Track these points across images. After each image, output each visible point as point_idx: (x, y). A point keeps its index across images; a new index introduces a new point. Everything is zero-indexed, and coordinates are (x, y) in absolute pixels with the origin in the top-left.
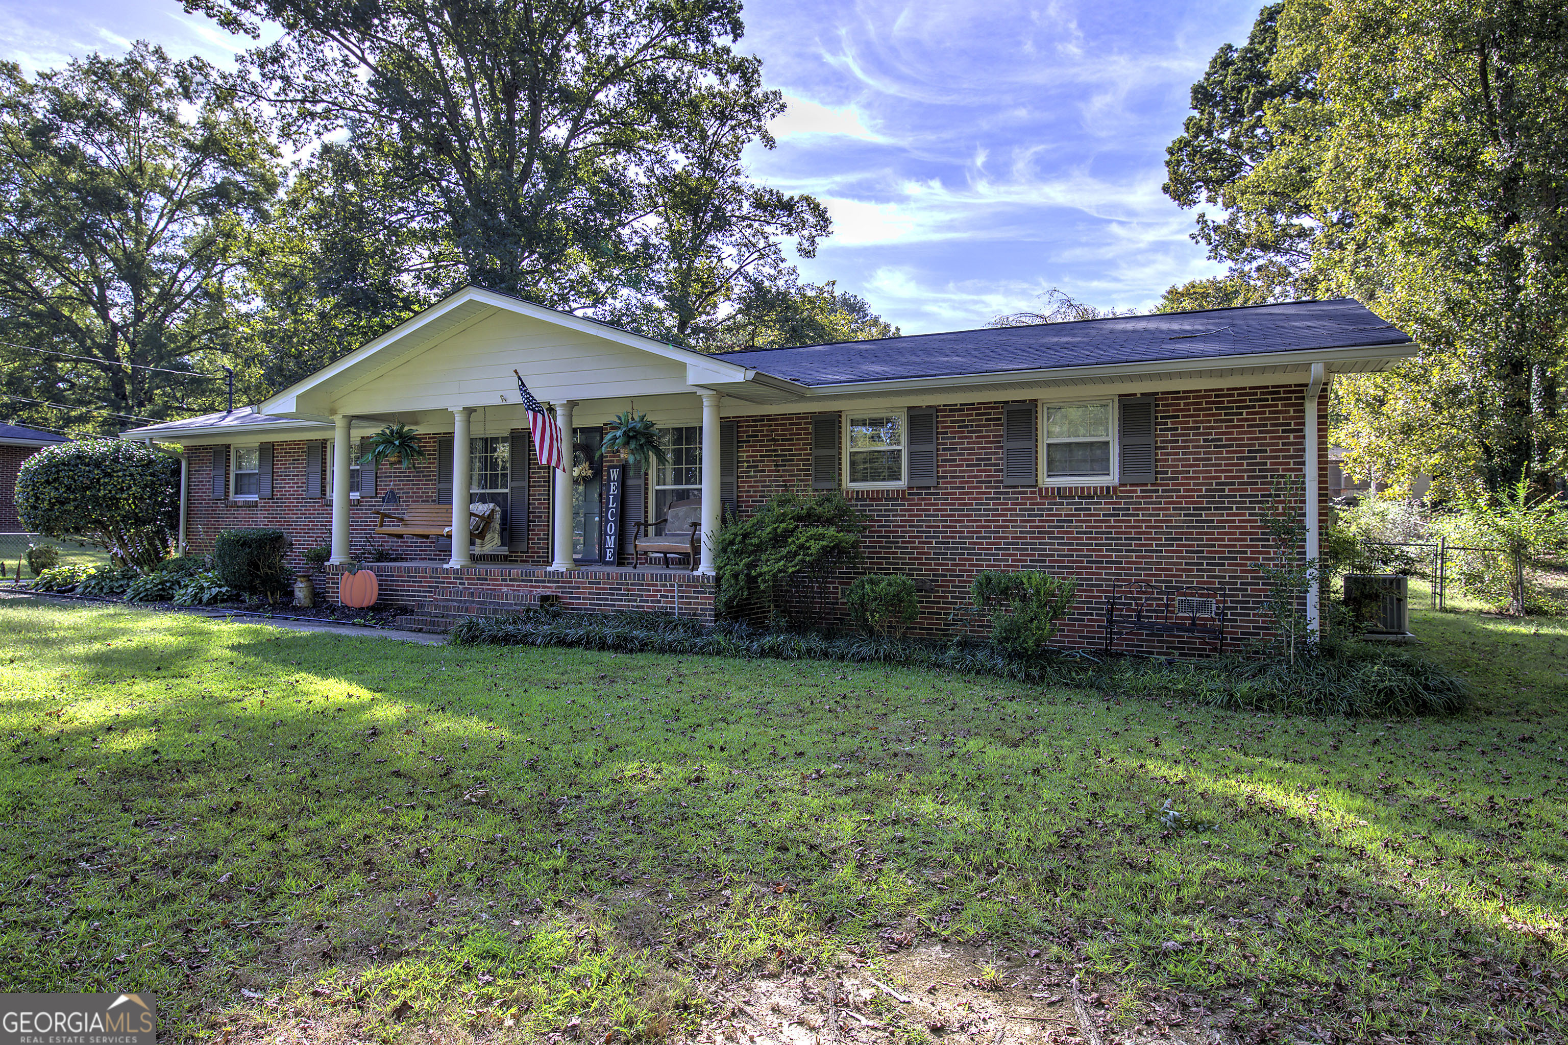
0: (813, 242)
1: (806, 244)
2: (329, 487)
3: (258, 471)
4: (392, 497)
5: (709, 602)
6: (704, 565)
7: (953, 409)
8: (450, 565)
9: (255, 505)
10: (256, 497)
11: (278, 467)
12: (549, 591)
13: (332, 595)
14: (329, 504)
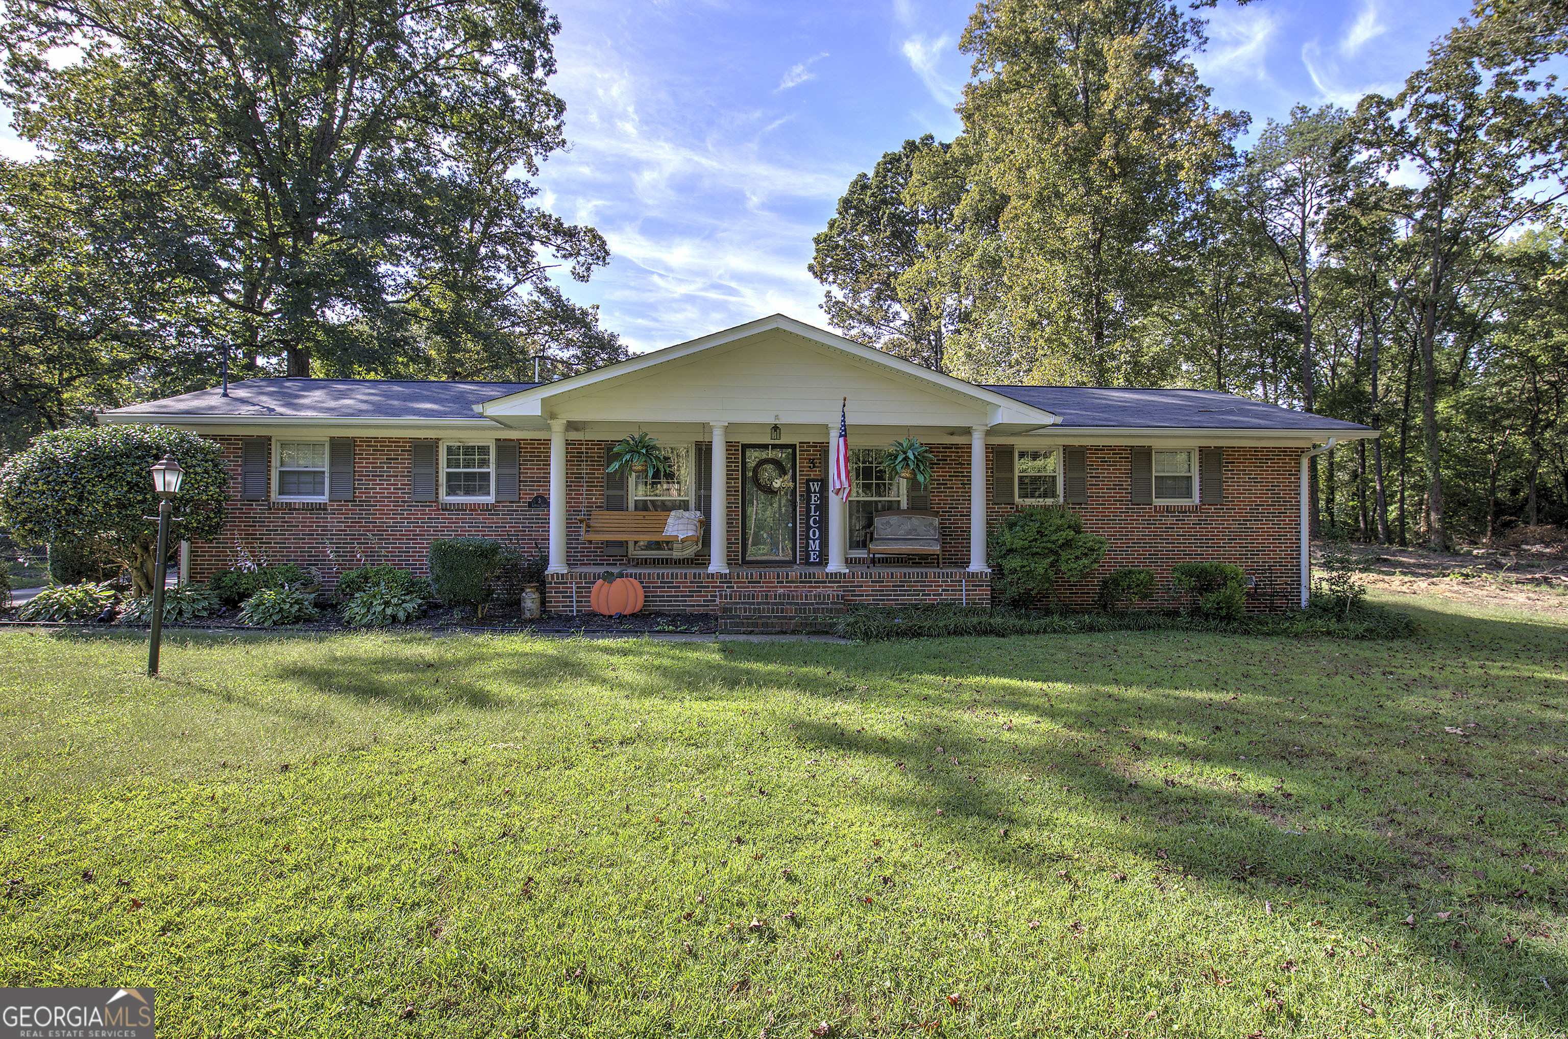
0: (588, 269)
1: (581, 270)
2: (443, 490)
3: (326, 469)
4: (542, 502)
5: (986, 593)
6: (978, 564)
7: (1097, 449)
8: (712, 569)
9: (322, 507)
10: (324, 499)
11: (363, 465)
12: (831, 590)
13: (556, 604)
14: (446, 508)
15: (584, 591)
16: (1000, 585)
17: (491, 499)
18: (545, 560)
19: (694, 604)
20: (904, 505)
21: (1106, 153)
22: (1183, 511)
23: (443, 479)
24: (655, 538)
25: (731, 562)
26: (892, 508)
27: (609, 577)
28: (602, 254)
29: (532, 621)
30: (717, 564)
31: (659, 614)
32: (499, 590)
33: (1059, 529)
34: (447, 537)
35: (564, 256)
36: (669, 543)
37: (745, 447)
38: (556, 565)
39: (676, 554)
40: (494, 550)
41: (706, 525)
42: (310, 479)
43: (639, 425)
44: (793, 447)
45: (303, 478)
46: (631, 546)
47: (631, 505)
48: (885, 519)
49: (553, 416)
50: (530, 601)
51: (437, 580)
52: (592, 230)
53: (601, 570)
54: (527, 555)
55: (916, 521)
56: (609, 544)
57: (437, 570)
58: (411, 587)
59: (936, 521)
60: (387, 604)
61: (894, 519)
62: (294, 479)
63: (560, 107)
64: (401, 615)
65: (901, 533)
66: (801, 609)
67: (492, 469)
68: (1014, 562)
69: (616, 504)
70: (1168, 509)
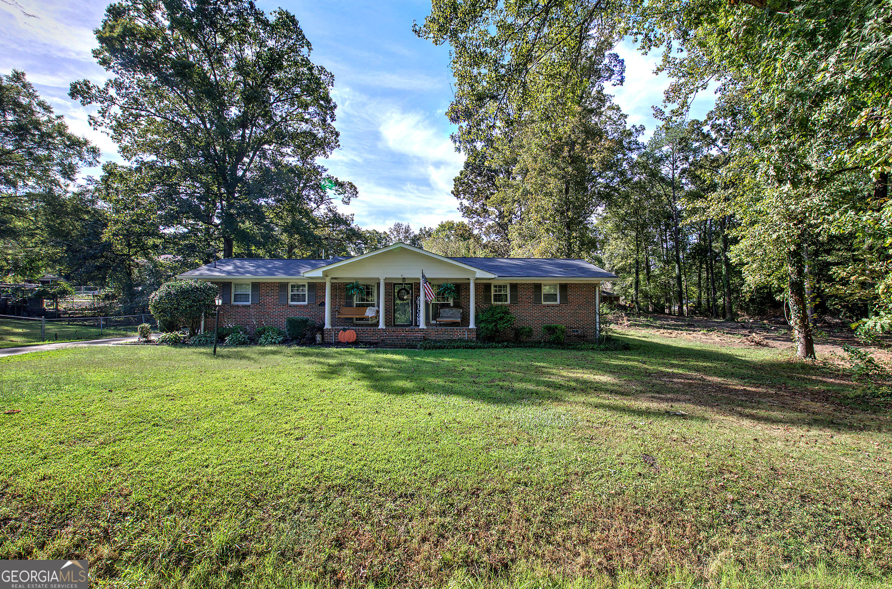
1: (346, 199)
2: (289, 300)
3: (250, 293)
4: (323, 304)
5: (475, 336)
6: (472, 326)
7: (522, 284)
8: (380, 327)
9: (249, 306)
10: (249, 303)
11: (263, 291)
12: (420, 335)
13: (327, 340)
14: (291, 306)
15: (336, 335)
16: (479, 333)
17: (306, 303)
18: (324, 324)
19: (374, 339)
20: (452, 305)
21: (565, 154)
22: (553, 306)
23: (290, 296)
24: (361, 317)
25: (386, 325)
26: (448, 306)
27: (344, 330)
28: (355, 193)
29: (318, 344)
30: (382, 326)
31: (362, 342)
32: (309, 334)
33: (499, 313)
34: (292, 316)
35: (339, 194)
36: (367, 319)
37: (395, 284)
38: (328, 326)
39: (370, 322)
40: (307, 320)
41: (378, 312)
42: (244, 296)
43: (355, 279)
44: (412, 284)
45: (242, 296)
46: (354, 319)
47: (355, 305)
48: (444, 310)
49: (327, 276)
50: (319, 337)
51: (288, 330)
52: (351, 183)
53: (342, 328)
54: (318, 322)
55: (454, 310)
56: (346, 318)
57: (289, 327)
58: (280, 333)
59: (461, 311)
60: (272, 338)
61: (447, 310)
62: (239, 296)
63: (337, 134)
64: (277, 342)
65: (449, 315)
66: (408, 340)
67: (306, 293)
68: (482, 325)
69: (349, 305)
70: (548, 306)
